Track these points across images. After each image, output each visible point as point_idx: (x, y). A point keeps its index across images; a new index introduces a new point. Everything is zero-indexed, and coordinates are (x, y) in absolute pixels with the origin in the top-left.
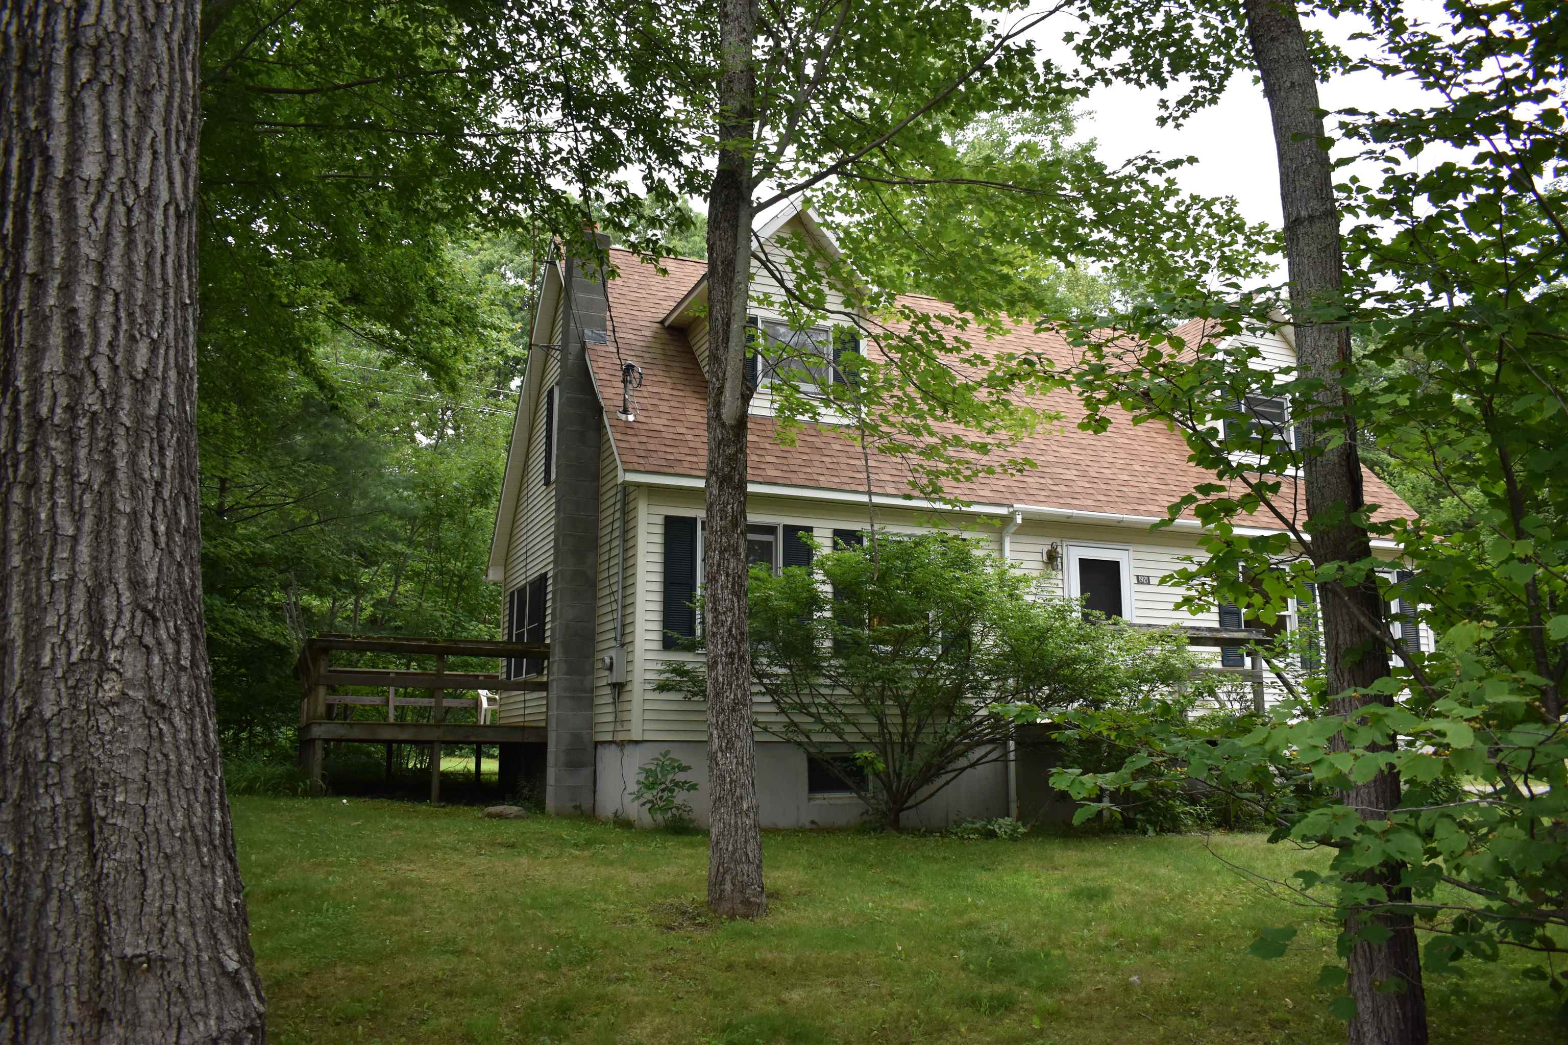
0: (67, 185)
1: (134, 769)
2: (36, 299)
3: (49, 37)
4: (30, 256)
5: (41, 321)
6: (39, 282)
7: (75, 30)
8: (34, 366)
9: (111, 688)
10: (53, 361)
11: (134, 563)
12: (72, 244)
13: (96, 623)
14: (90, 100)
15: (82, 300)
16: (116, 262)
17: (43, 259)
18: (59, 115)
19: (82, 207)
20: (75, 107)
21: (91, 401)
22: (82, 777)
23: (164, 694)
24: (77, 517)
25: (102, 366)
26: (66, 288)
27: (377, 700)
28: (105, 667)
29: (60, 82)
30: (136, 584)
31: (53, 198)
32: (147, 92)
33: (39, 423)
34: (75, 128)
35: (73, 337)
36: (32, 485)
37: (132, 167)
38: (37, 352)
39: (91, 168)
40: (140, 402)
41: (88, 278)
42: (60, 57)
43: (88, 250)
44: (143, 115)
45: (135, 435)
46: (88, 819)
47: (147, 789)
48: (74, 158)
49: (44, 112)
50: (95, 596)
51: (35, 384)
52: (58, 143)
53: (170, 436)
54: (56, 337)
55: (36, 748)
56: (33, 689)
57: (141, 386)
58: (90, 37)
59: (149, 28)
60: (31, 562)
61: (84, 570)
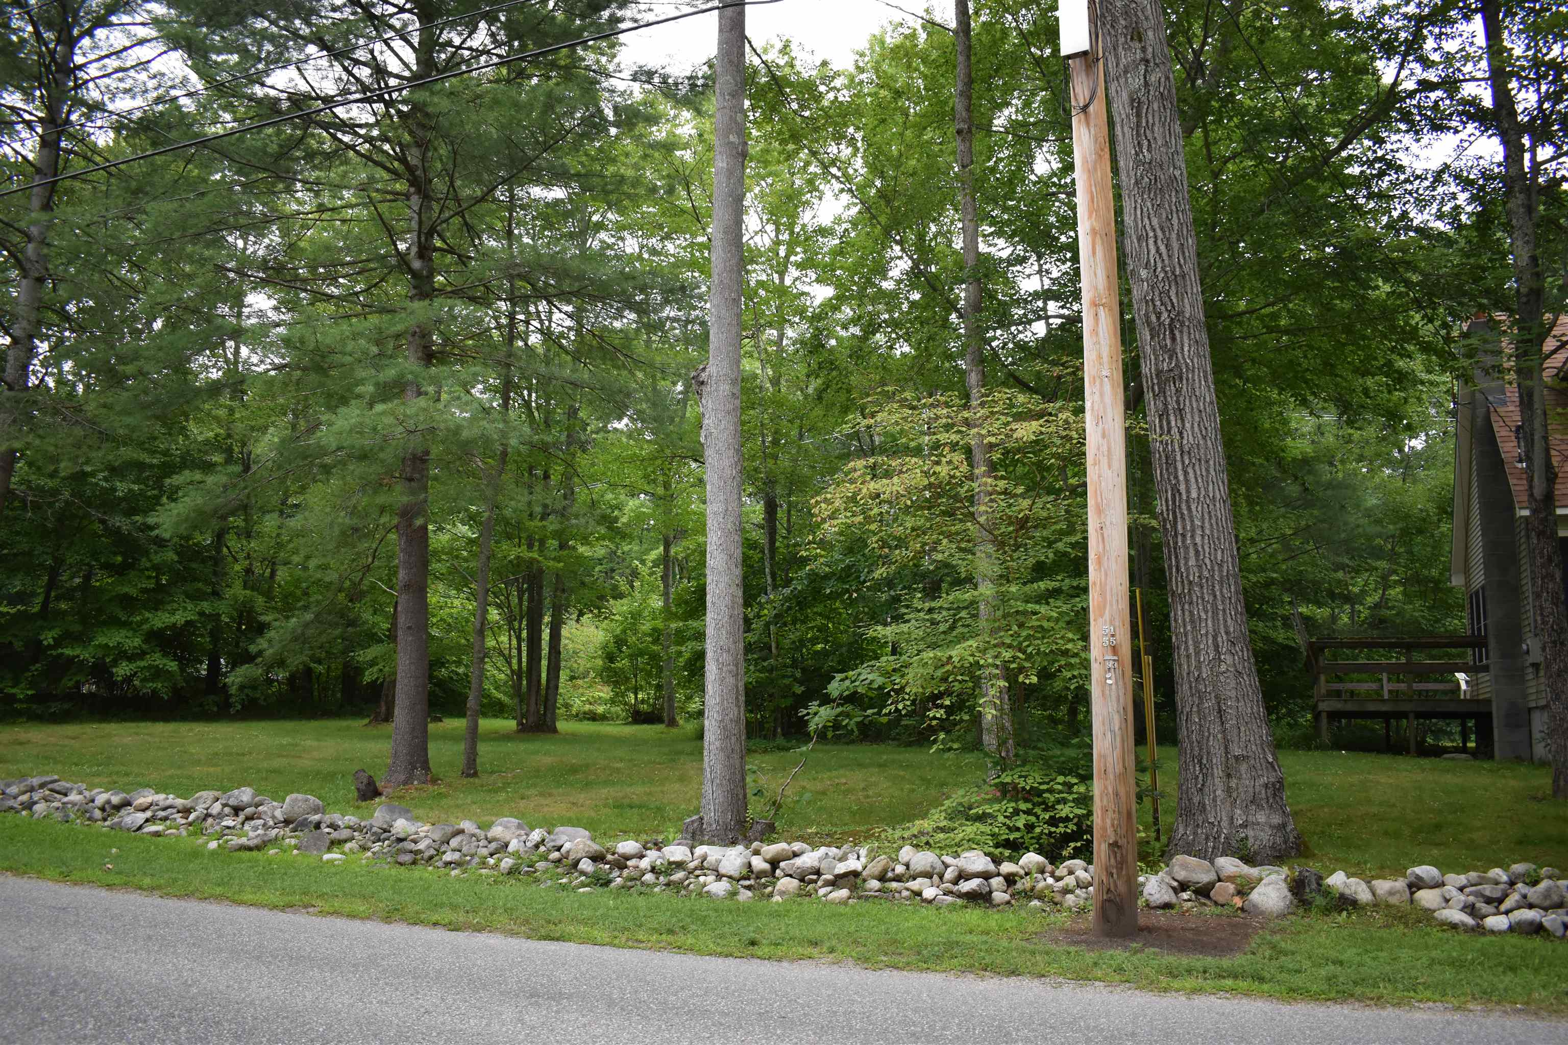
0: (1187, 501)
1: (1233, 694)
2: (1184, 542)
3: (1174, 451)
4: (1180, 527)
5: (1186, 548)
6: (1184, 536)
7: (1181, 447)
8: (1186, 564)
9: (1223, 668)
10: (1192, 562)
11: (1226, 626)
12: (1192, 521)
13: (1216, 647)
14: (1190, 470)
15: (1198, 540)
16: (1207, 525)
17: (1184, 528)
18: (1181, 478)
19: (1193, 507)
20: (1186, 473)
21: (1206, 573)
22: (1216, 697)
23: (1240, 668)
24: (1206, 612)
25: (1207, 561)
26: (1193, 536)
27: (1374, 686)
28: (1220, 660)
29: (1180, 466)
30: (1227, 633)
31: (1184, 506)
32: (1207, 462)
33: (1190, 583)
34: (1187, 481)
35: (1197, 552)
36: (1191, 603)
37: (1207, 490)
38: (1187, 559)
39: (1194, 495)
40: (1221, 571)
41: (1199, 532)
42: (1178, 458)
43: (1198, 523)
44: (1207, 471)
45: (1221, 583)
46: (1220, 711)
47: (1238, 700)
48: (1188, 492)
49: (1176, 477)
50: (1215, 638)
51: (1187, 569)
52: (1182, 488)
53: (1232, 581)
54: (1192, 553)
55: (1202, 687)
56: (1199, 668)
57: (1220, 566)
58: (1186, 449)
59: (1204, 438)
60: (1194, 628)
61: (1211, 630)
